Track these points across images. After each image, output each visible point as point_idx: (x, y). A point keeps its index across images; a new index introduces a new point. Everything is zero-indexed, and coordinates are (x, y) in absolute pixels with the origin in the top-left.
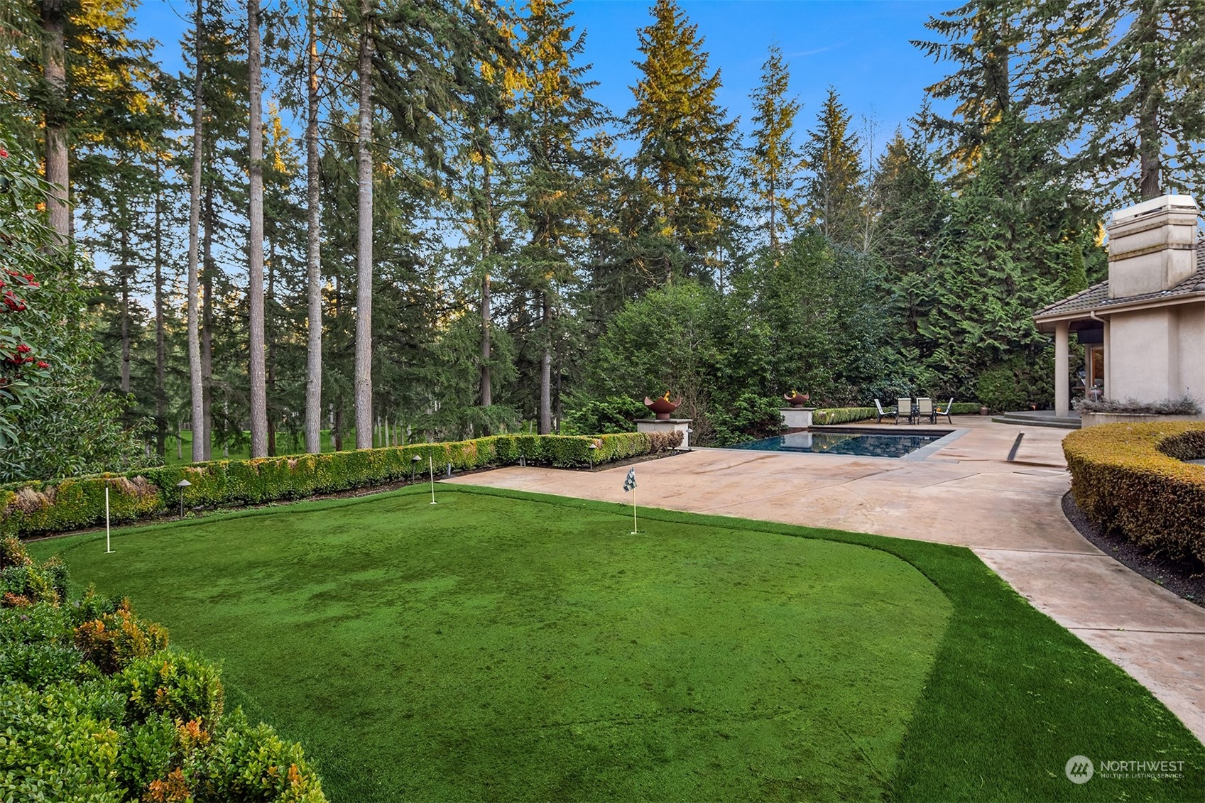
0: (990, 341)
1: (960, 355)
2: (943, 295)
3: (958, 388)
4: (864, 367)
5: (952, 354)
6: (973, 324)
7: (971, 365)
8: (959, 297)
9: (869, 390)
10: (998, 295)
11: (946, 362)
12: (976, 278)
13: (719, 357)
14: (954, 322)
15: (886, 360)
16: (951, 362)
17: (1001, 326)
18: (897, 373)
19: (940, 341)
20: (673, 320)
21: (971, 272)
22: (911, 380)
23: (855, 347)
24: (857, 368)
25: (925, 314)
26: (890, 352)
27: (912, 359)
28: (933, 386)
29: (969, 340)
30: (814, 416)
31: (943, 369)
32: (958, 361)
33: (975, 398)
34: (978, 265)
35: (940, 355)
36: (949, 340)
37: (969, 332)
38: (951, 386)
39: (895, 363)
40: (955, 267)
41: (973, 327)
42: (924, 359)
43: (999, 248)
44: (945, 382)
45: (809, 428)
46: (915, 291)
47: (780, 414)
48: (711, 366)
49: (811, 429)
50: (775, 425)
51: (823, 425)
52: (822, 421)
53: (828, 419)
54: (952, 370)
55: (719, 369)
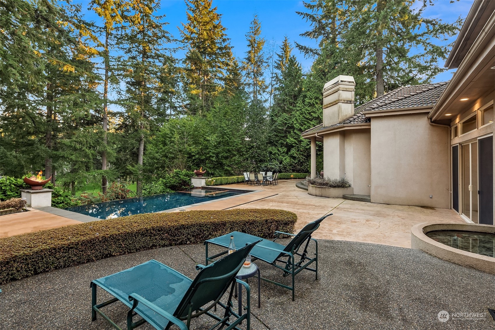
1: (301, 152)
2: (296, 124)
3: (301, 166)
4: (258, 156)
5: (298, 151)
7: (305, 156)
8: (301, 125)
11: (295, 155)
12: (308, 116)
14: (299, 137)
15: (271, 153)
16: (297, 154)
18: (276, 159)
19: (294, 145)
20: (176, 131)
21: (306, 114)
22: (281, 163)
25: (290, 132)
26: (274, 150)
27: (284, 152)
28: (290, 165)
29: (303, 145)
30: (206, 181)
31: (294, 158)
32: (300, 154)
33: (307, 171)
34: (309, 111)
35: (293, 151)
36: (297, 144)
37: (302, 141)
38: (298, 165)
39: (274, 154)
40: (300, 111)
42: (288, 153)
43: (317, 103)
44: (295, 164)
45: (202, 187)
46: (285, 122)
47: (190, 180)
48: (190, 154)
49: (203, 188)
50: (189, 185)
51: (208, 186)
52: (209, 184)
53: (212, 183)
54: (298, 158)
55: (194, 156)
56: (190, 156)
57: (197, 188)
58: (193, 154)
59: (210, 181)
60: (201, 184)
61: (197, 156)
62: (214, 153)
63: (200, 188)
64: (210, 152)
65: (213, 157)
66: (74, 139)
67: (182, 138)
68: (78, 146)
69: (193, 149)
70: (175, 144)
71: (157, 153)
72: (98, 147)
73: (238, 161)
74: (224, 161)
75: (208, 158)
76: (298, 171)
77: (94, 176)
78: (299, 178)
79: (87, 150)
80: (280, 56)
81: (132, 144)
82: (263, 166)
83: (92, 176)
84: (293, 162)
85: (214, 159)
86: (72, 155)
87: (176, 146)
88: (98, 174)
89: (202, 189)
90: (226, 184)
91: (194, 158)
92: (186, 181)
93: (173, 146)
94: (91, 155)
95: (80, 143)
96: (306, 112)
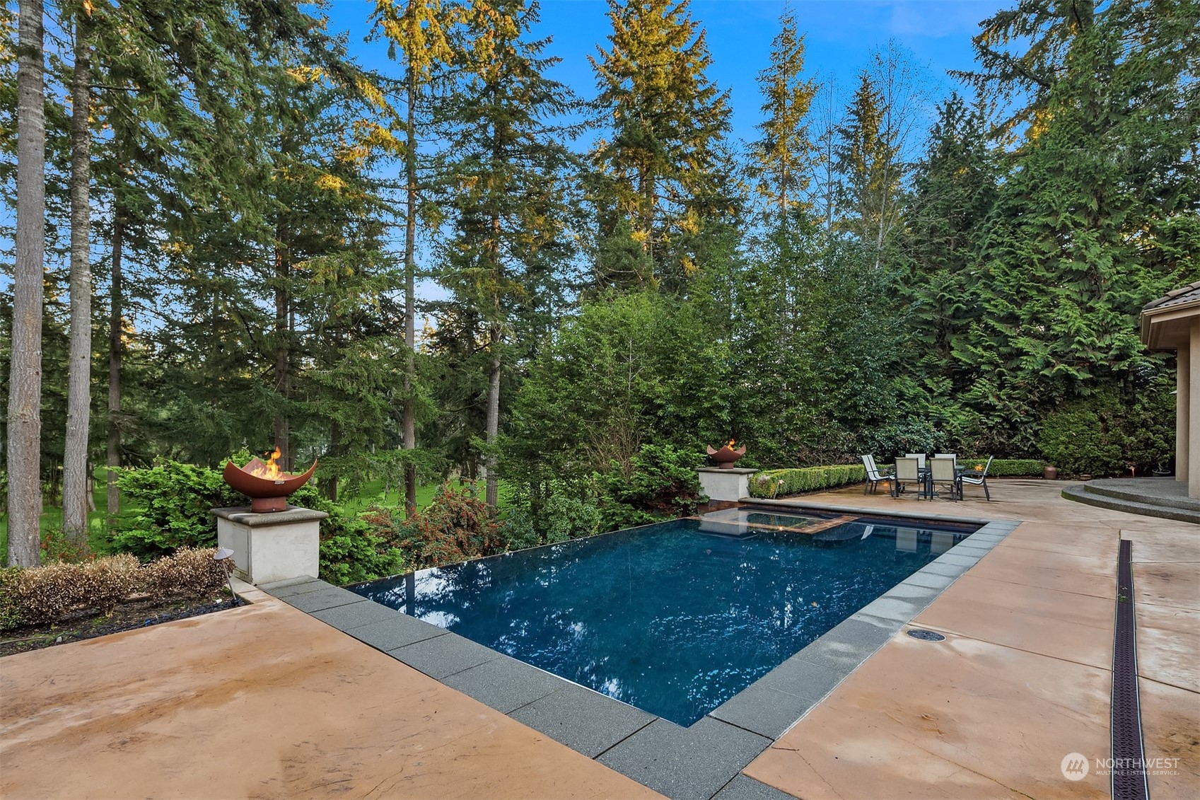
0: (1061, 366)
1: (1014, 388)
2: (988, 301)
3: (1010, 437)
4: (866, 405)
5: (1001, 387)
6: (1033, 341)
7: (1032, 404)
8: (1012, 301)
9: (873, 438)
10: (1075, 296)
11: (992, 399)
12: (1040, 272)
13: (660, 389)
14: (1004, 339)
15: (901, 395)
16: (999, 398)
17: (1080, 343)
18: (918, 415)
19: (983, 367)
20: (605, 339)
21: (1032, 264)
22: (938, 425)
23: (850, 375)
24: (855, 406)
25: (964, 330)
26: (909, 385)
27: (941, 394)
28: (970, 434)
29: (1028, 364)
30: (750, 482)
31: (988, 409)
32: (1010, 398)
33: (1036, 453)
34: (1043, 253)
35: (982, 388)
36: (997, 366)
37: (1027, 354)
38: (999, 434)
39: (914, 399)
40: (1007, 258)
41: (1034, 347)
42: (959, 395)
43: (1077, 225)
44: (990, 429)
45: (740, 502)
46: (947, 296)
47: (696, 477)
48: (650, 401)
49: (743, 505)
50: (692, 495)
51: (763, 498)
52: (762, 491)
53: (774, 489)
54: (1001, 410)
55: (660, 406)
56: (650, 407)
57: (721, 506)
58: (658, 401)
59: (764, 483)
60: (736, 490)
61: (671, 408)
62: (724, 398)
63: (731, 505)
64: (714, 393)
65: (721, 408)
66: (341, 369)
67: (619, 358)
68: (350, 388)
69: (659, 388)
70: (604, 374)
71: (552, 400)
72: (395, 391)
73: (802, 420)
74: (755, 422)
75: (708, 414)
76: (1000, 452)
77: (389, 463)
78: (1002, 476)
79: (370, 397)
80: (847, 135)
81: (475, 381)
82: (880, 435)
83: (384, 465)
84: (982, 423)
85: (724, 416)
86: (335, 410)
87: (606, 380)
88: (398, 460)
89: (740, 509)
90: (804, 491)
91: (660, 413)
92: (686, 481)
93: (597, 379)
94: (378, 410)
95: (353, 377)
96: (1035, 257)
